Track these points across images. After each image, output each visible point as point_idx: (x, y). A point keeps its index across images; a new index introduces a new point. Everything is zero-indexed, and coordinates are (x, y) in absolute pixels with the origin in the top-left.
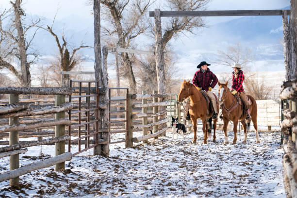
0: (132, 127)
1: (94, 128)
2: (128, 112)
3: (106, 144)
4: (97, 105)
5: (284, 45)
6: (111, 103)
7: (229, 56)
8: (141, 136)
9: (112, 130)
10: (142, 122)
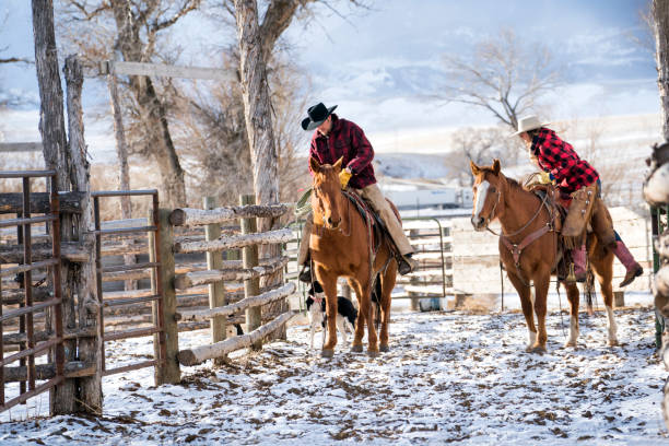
0: (176, 317)
1: (49, 327)
2: (159, 271)
3: (91, 377)
4: (57, 250)
5: (656, 26)
6: (103, 242)
7: (478, 74)
8: (207, 344)
9: (111, 328)
10: (207, 298)
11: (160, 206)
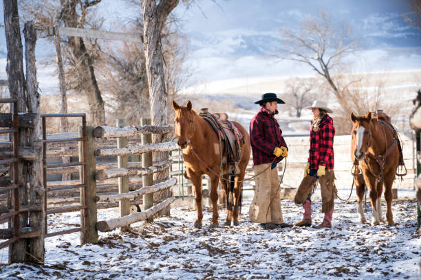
0: (96, 199)
1: (9, 203)
2: (85, 168)
3: (37, 238)
4: (16, 152)
6: (48, 148)
7: (303, 42)
8: (117, 217)
9: (52, 206)
10: (118, 186)
11: (87, 124)
